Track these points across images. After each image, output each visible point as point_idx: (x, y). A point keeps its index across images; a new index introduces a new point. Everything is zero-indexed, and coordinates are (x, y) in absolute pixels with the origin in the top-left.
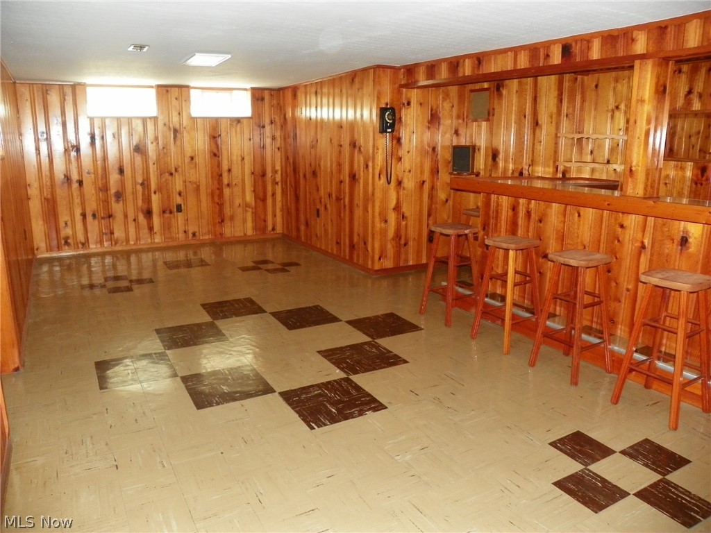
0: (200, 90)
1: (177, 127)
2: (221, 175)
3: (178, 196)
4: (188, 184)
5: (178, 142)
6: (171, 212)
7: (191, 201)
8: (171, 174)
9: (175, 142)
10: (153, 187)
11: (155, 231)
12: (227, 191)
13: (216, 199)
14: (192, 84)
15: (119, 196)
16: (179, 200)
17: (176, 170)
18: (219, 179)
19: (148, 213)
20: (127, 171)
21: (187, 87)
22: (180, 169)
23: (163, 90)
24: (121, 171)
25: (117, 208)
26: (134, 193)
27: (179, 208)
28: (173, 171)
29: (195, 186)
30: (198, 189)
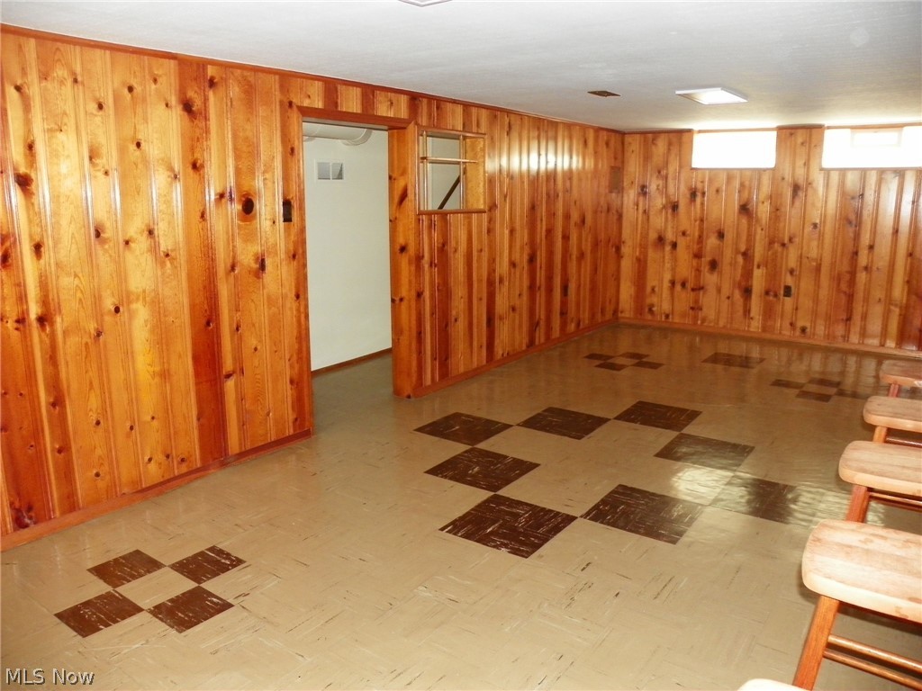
0: (849, 130)
1: (801, 181)
2: (856, 253)
3: (788, 274)
4: (805, 260)
5: (797, 203)
6: (776, 295)
7: (806, 284)
8: (783, 245)
9: (793, 203)
10: (757, 259)
11: (752, 315)
12: (862, 277)
13: (844, 286)
14: (826, 122)
15: (714, 265)
16: (789, 281)
17: (791, 240)
18: (852, 258)
19: (747, 292)
20: (729, 236)
21: (820, 127)
22: (797, 240)
23: (787, 134)
24: (721, 235)
25: (710, 279)
26: (733, 264)
27: (788, 291)
28: (786, 241)
29: (814, 264)
30: (818, 269)
